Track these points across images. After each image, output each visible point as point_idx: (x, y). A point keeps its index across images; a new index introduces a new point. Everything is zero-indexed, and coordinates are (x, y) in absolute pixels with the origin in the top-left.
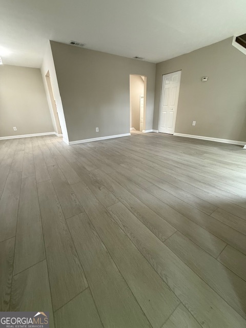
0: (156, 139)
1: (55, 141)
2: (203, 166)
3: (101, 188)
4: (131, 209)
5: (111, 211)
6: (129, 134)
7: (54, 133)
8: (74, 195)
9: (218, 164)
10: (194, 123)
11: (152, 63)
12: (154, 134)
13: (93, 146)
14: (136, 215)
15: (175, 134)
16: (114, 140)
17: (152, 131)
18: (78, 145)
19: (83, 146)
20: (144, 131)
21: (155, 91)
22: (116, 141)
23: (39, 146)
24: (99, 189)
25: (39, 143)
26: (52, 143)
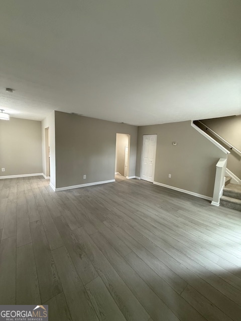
0: (138, 188)
1: (42, 184)
2: (177, 226)
3: (82, 256)
4: (108, 287)
5: (89, 290)
6: (114, 180)
7: (42, 174)
8: (53, 265)
9: (190, 224)
10: (170, 176)
11: (135, 126)
12: (136, 181)
13: (78, 195)
14: (113, 295)
15: (155, 183)
16: (99, 187)
17: (134, 177)
18: (64, 192)
19: (69, 195)
20: (128, 178)
21: (137, 145)
22: (101, 188)
23: (24, 191)
24: (80, 257)
25: (25, 187)
26: (39, 188)
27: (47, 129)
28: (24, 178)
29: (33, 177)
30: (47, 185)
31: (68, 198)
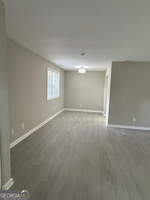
1: (100, 119)
3: (109, 180)
7: (103, 112)
8: (89, 174)
18: (113, 129)
19: (117, 132)
23: (88, 121)
24: (107, 180)
25: (90, 118)
26: (97, 121)
27: (108, 77)
28: (91, 113)
29: (96, 113)
30: (103, 120)
31: (115, 134)
